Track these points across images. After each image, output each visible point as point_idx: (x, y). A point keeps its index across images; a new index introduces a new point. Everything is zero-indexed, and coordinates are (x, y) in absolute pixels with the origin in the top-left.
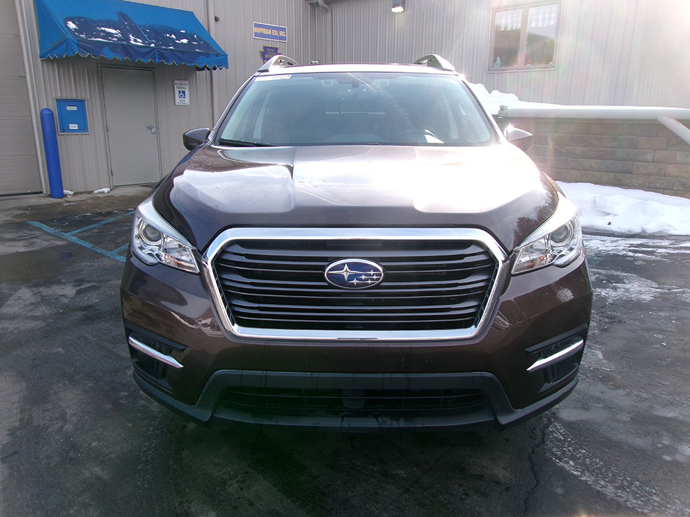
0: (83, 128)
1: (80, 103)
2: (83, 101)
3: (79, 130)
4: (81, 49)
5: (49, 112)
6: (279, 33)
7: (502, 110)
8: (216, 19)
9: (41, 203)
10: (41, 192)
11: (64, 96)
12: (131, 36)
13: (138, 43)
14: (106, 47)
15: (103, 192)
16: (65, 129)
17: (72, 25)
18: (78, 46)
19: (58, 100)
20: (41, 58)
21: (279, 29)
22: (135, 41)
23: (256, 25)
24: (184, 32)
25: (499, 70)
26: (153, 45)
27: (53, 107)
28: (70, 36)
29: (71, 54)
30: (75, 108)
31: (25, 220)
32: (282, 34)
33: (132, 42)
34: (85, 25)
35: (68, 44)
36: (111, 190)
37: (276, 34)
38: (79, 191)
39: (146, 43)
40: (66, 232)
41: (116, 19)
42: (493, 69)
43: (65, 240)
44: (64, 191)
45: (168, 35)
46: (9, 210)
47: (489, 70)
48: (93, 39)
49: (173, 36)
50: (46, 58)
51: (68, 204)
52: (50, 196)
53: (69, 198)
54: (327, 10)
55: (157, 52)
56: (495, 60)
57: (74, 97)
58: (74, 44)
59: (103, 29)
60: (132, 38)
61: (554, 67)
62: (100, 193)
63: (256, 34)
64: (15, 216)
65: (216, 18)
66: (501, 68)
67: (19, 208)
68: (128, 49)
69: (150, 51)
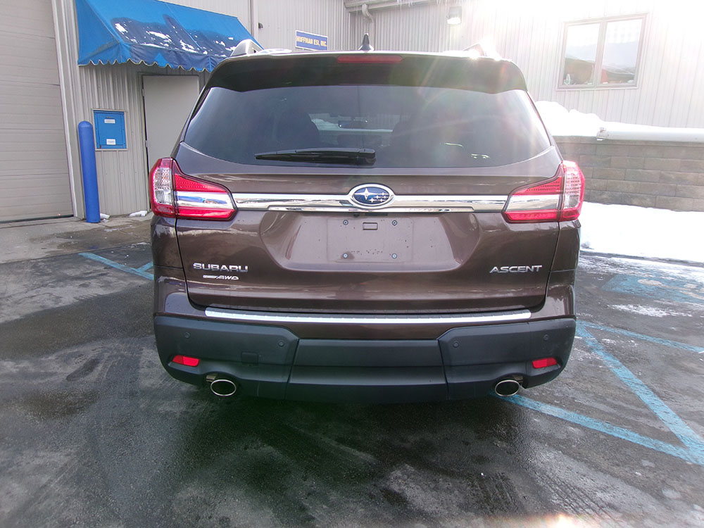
0: (121, 144)
1: (119, 115)
2: (122, 114)
3: (117, 145)
4: (134, 56)
5: (89, 126)
6: (320, 43)
7: (601, 131)
8: (260, 26)
9: (80, 229)
10: (73, 216)
11: (102, 109)
12: (181, 41)
13: (190, 50)
14: (159, 54)
15: (140, 216)
16: (102, 145)
17: (121, 29)
18: (131, 51)
19: (96, 112)
20: (79, 64)
21: (320, 39)
22: (187, 47)
23: (299, 34)
24: (232, 39)
25: (569, 88)
26: (206, 53)
27: (90, 118)
28: (121, 40)
29: (123, 61)
30: (113, 121)
31: (74, 251)
32: (323, 43)
33: (184, 48)
34: (134, 28)
35: (119, 49)
36: (148, 213)
37: (318, 44)
38: (115, 214)
39: (197, 50)
40: (137, 268)
41: (163, 22)
42: (563, 86)
43: (141, 278)
44: (101, 215)
45: (217, 42)
46: (48, 237)
47: (559, 88)
48: (145, 44)
49: (222, 43)
50: (87, 64)
51: (111, 230)
52: (86, 220)
53: (106, 223)
54: (370, 19)
55: (210, 61)
56: (565, 78)
57: (113, 109)
58: (125, 49)
59: (152, 33)
60: (183, 44)
61: (636, 86)
62: (136, 216)
63: (299, 44)
64: (60, 246)
65: (259, 24)
66: (572, 86)
67: (59, 236)
68: (180, 56)
69: (203, 59)
